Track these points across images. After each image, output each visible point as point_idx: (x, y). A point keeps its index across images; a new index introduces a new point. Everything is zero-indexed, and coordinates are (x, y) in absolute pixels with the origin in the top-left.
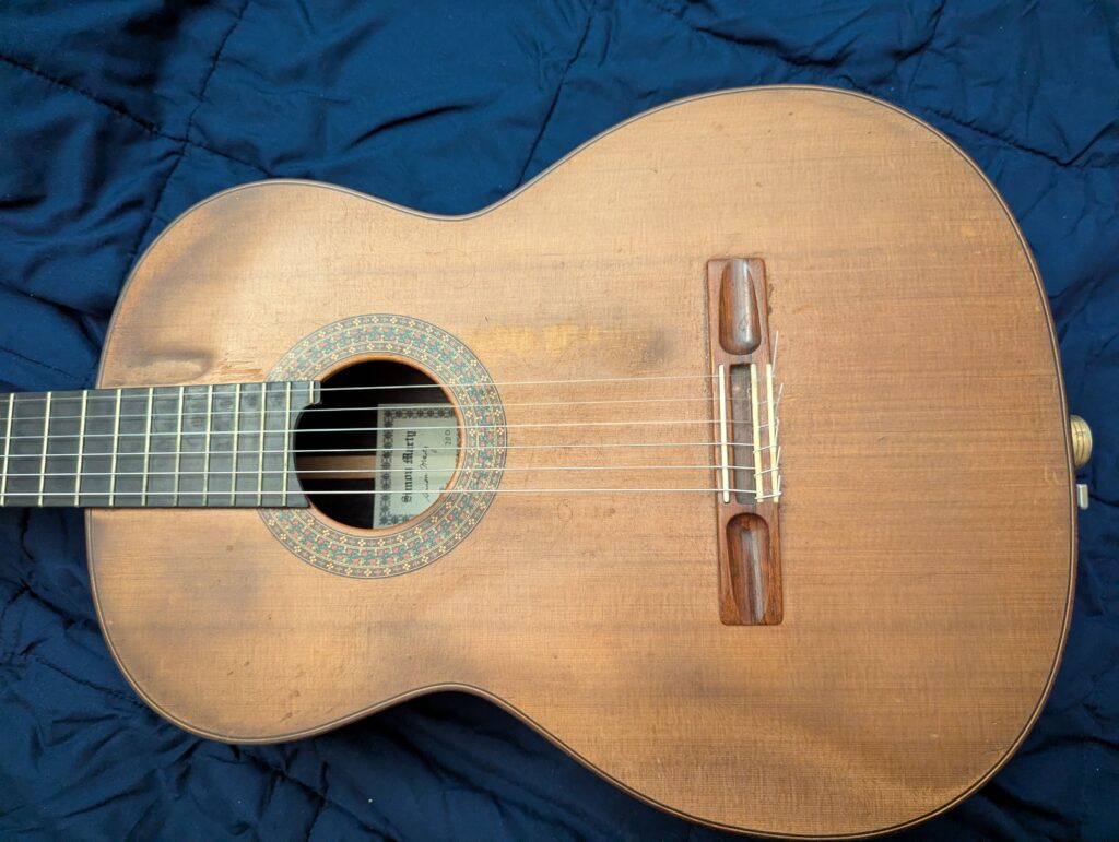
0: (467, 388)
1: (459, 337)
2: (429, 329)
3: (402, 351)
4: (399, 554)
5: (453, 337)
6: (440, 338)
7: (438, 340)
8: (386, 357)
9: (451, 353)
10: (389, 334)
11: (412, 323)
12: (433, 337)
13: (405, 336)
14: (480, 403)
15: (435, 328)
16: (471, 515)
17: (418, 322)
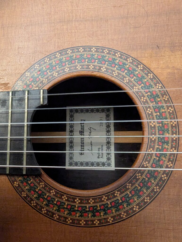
0: (146, 93)
1: (139, 59)
2: (118, 55)
3: (100, 69)
4: (104, 210)
5: (134, 60)
6: (126, 60)
7: (125, 61)
8: (90, 73)
9: (135, 70)
10: (91, 59)
11: (106, 51)
12: (121, 60)
13: (102, 60)
14: (157, 103)
15: (122, 54)
16: (155, 183)
17: (110, 50)
